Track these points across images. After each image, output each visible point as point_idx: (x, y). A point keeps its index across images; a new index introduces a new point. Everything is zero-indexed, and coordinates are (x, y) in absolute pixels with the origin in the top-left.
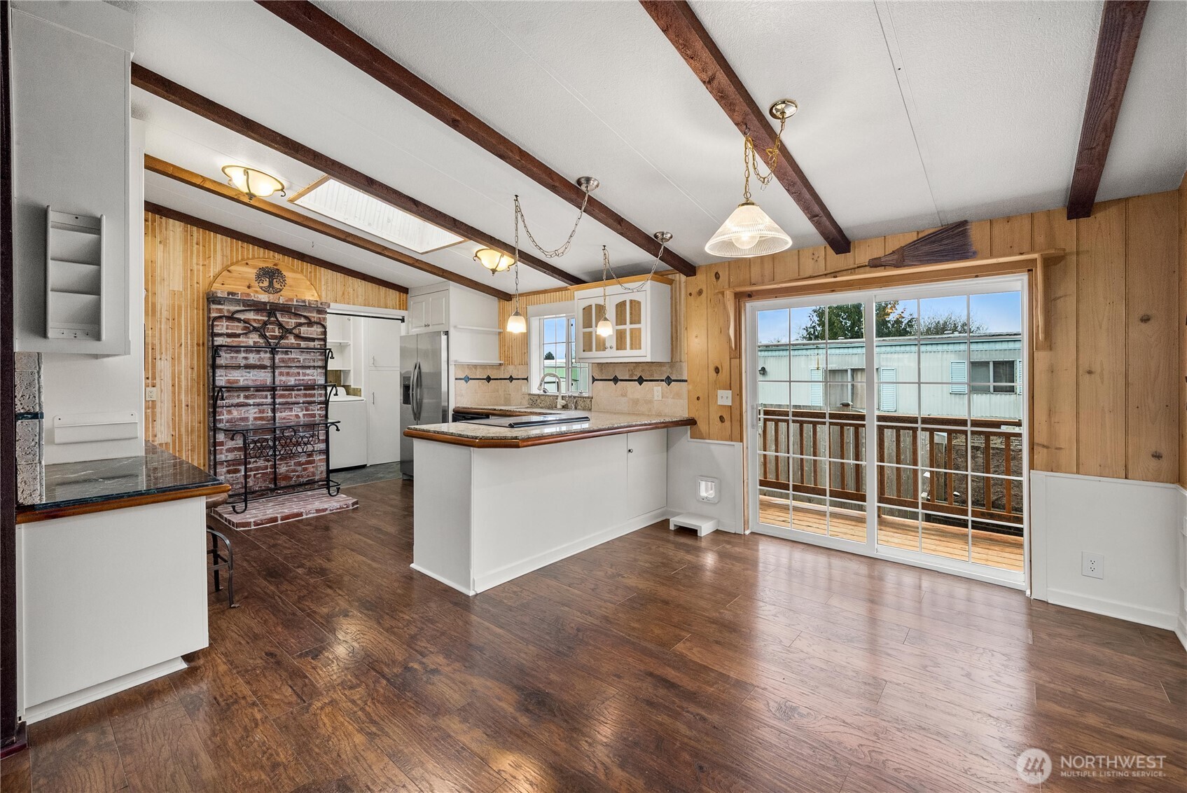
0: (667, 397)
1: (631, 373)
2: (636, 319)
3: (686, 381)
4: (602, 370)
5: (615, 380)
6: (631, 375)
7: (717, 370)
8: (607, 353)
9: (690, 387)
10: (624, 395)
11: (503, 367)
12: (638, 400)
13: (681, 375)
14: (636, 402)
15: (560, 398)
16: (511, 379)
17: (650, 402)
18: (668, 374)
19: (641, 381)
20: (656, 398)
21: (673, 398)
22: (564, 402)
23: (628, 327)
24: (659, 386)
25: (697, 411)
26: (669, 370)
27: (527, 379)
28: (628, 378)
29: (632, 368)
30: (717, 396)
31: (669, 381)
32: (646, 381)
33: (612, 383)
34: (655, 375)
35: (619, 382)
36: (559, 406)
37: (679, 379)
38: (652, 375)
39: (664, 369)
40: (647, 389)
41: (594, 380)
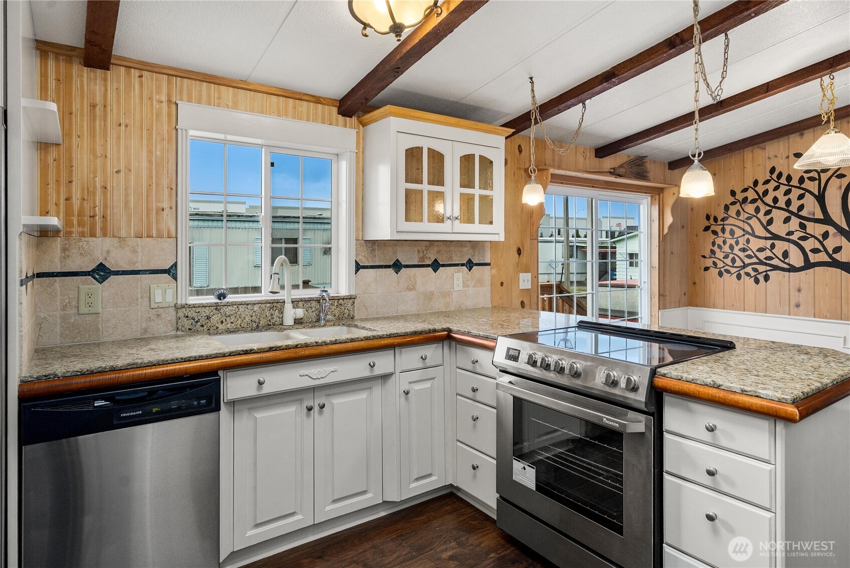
0: (468, 286)
1: (421, 255)
2: (487, 183)
3: (489, 264)
4: (374, 250)
5: (397, 266)
6: (422, 259)
7: (519, 251)
8: (446, 226)
9: (494, 271)
10: (411, 288)
11: (58, 243)
12: (432, 293)
13: (484, 257)
14: (429, 296)
15: (288, 307)
16: (102, 272)
17: (446, 294)
18: (470, 257)
19: (436, 266)
20: (456, 289)
21: (475, 286)
22: (300, 313)
23: (477, 192)
24: (459, 272)
25: (501, 298)
26: (471, 251)
27: (171, 271)
28: (416, 263)
29: (424, 248)
30: (519, 280)
31: (470, 265)
32: (443, 266)
33: (391, 271)
34: (455, 258)
35: (403, 269)
36: (289, 320)
37: (481, 262)
38: (451, 258)
39: (465, 249)
40: (444, 277)
41: (358, 267)
